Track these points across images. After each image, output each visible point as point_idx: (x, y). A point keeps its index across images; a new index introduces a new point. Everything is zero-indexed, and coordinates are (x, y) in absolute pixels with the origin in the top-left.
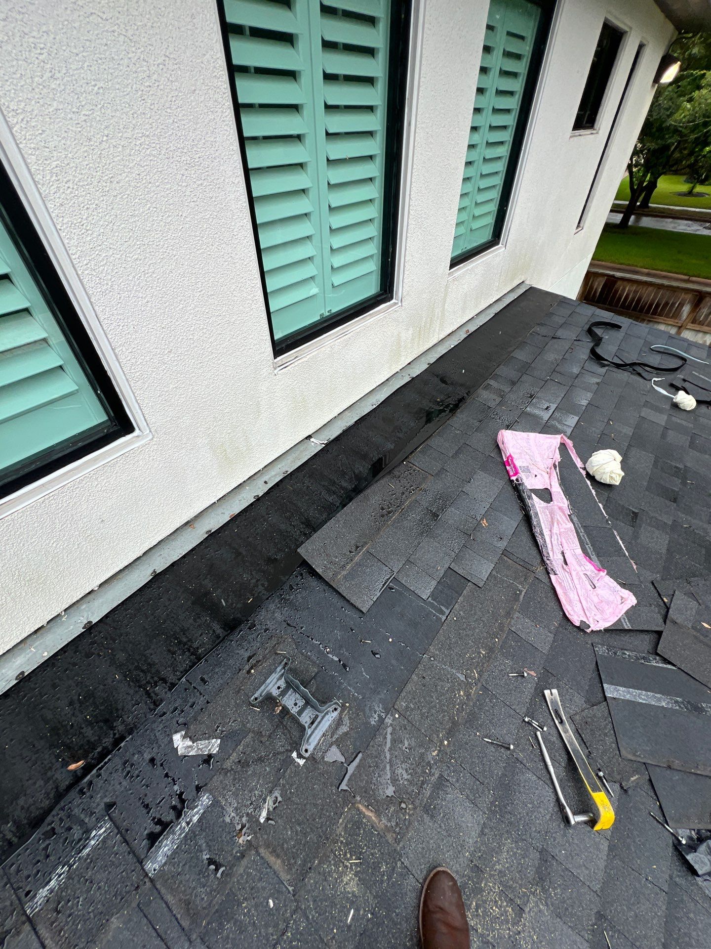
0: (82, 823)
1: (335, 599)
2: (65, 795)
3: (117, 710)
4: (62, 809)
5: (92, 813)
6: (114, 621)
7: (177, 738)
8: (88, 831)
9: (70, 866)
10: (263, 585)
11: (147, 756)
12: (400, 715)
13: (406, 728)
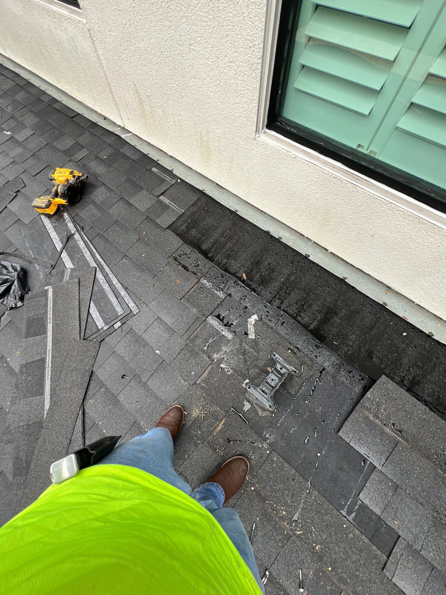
0: (225, 286)
1: (346, 408)
2: (234, 276)
3: (267, 285)
4: (230, 277)
5: (228, 289)
6: (311, 267)
7: (255, 317)
8: (222, 290)
9: (212, 288)
10: (348, 350)
11: (248, 305)
12: (269, 455)
13: (261, 457)
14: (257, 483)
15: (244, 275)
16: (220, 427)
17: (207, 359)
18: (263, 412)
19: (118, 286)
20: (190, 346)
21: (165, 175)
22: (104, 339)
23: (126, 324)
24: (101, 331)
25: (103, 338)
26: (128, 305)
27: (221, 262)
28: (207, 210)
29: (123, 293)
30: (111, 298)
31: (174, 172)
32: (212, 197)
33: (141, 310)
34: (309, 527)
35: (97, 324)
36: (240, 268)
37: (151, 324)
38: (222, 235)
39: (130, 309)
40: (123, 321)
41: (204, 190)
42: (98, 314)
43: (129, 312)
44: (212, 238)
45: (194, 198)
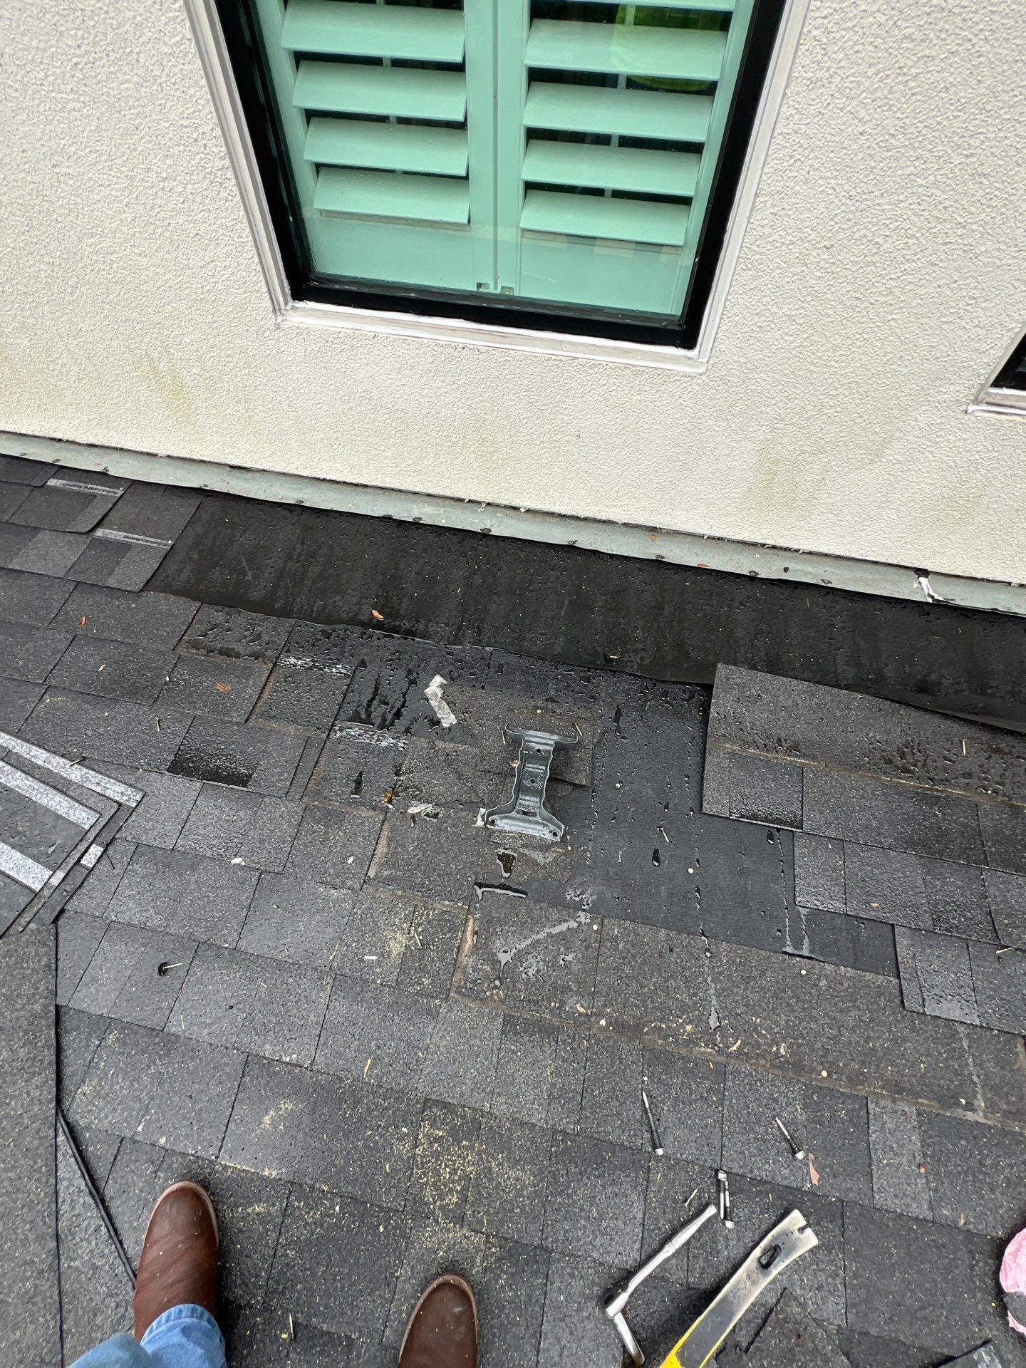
0: (343, 653)
2: (355, 624)
3: (433, 613)
4: (346, 630)
5: (352, 655)
7: (438, 680)
12: (599, 932)
13: (587, 948)
14: (605, 1005)
15: (375, 613)
16: (469, 940)
17: (371, 813)
18: (547, 855)
19: (56, 764)
20: (317, 807)
21: (89, 486)
22: (62, 911)
23: (117, 843)
24: (46, 893)
25: (59, 908)
26: (104, 796)
27: (311, 608)
28: (232, 523)
29: (76, 773)
30: (44, 801)
31: (111, 473)
32: (232, 491)
33: (148, 791)
34: (748, 1022)
35: (25, 881)
36: (359, 603)
37: (189, 809)
38: (289, 557)
39: (116, 801)
40: (106, 837)
41: (206, 486)
42: (18, 855)
43: (113, 811)
44: (267, 571)
45: (187, 508)
